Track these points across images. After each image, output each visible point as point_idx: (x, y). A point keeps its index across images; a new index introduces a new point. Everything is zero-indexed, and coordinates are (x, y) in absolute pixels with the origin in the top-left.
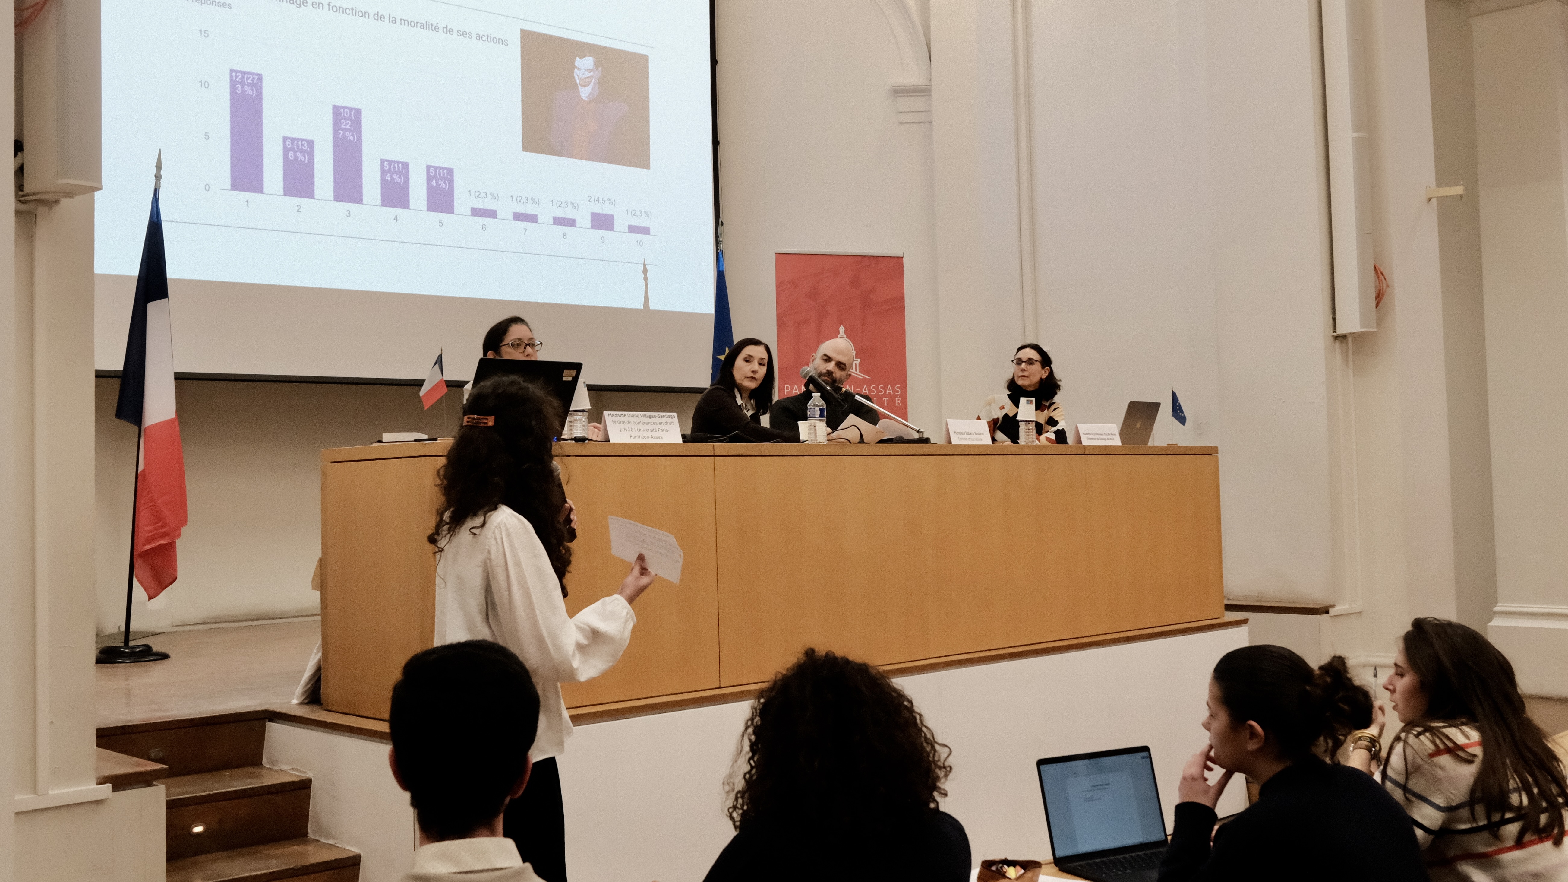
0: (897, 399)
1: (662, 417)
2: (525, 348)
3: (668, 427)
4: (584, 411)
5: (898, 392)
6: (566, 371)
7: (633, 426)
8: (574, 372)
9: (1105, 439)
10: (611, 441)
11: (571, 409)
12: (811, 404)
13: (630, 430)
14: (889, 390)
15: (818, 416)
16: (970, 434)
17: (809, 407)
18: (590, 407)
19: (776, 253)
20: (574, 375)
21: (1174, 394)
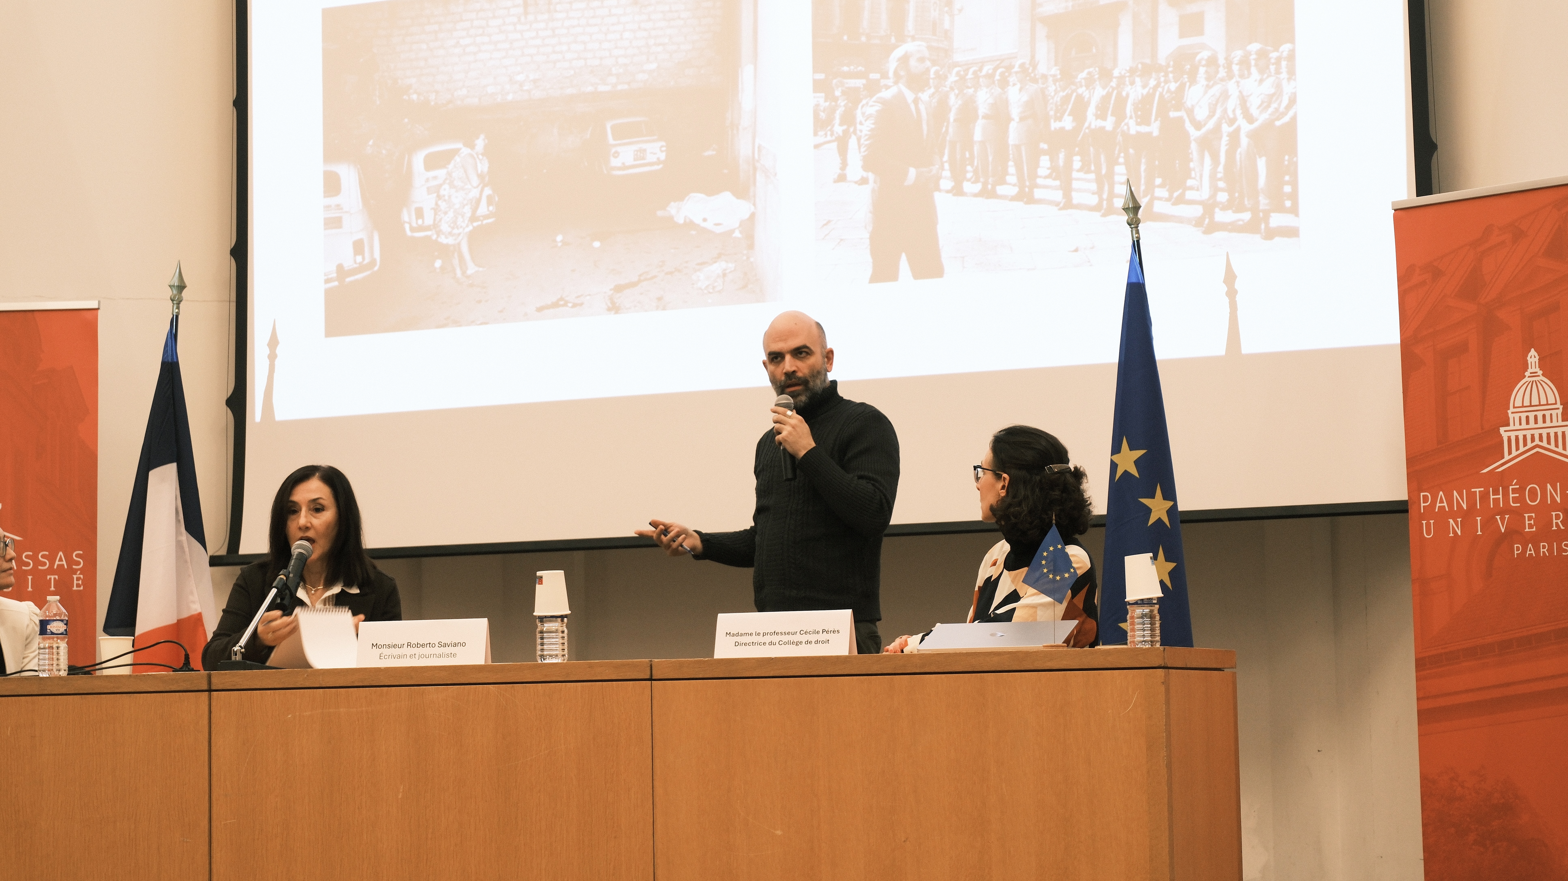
9: (797, 643)
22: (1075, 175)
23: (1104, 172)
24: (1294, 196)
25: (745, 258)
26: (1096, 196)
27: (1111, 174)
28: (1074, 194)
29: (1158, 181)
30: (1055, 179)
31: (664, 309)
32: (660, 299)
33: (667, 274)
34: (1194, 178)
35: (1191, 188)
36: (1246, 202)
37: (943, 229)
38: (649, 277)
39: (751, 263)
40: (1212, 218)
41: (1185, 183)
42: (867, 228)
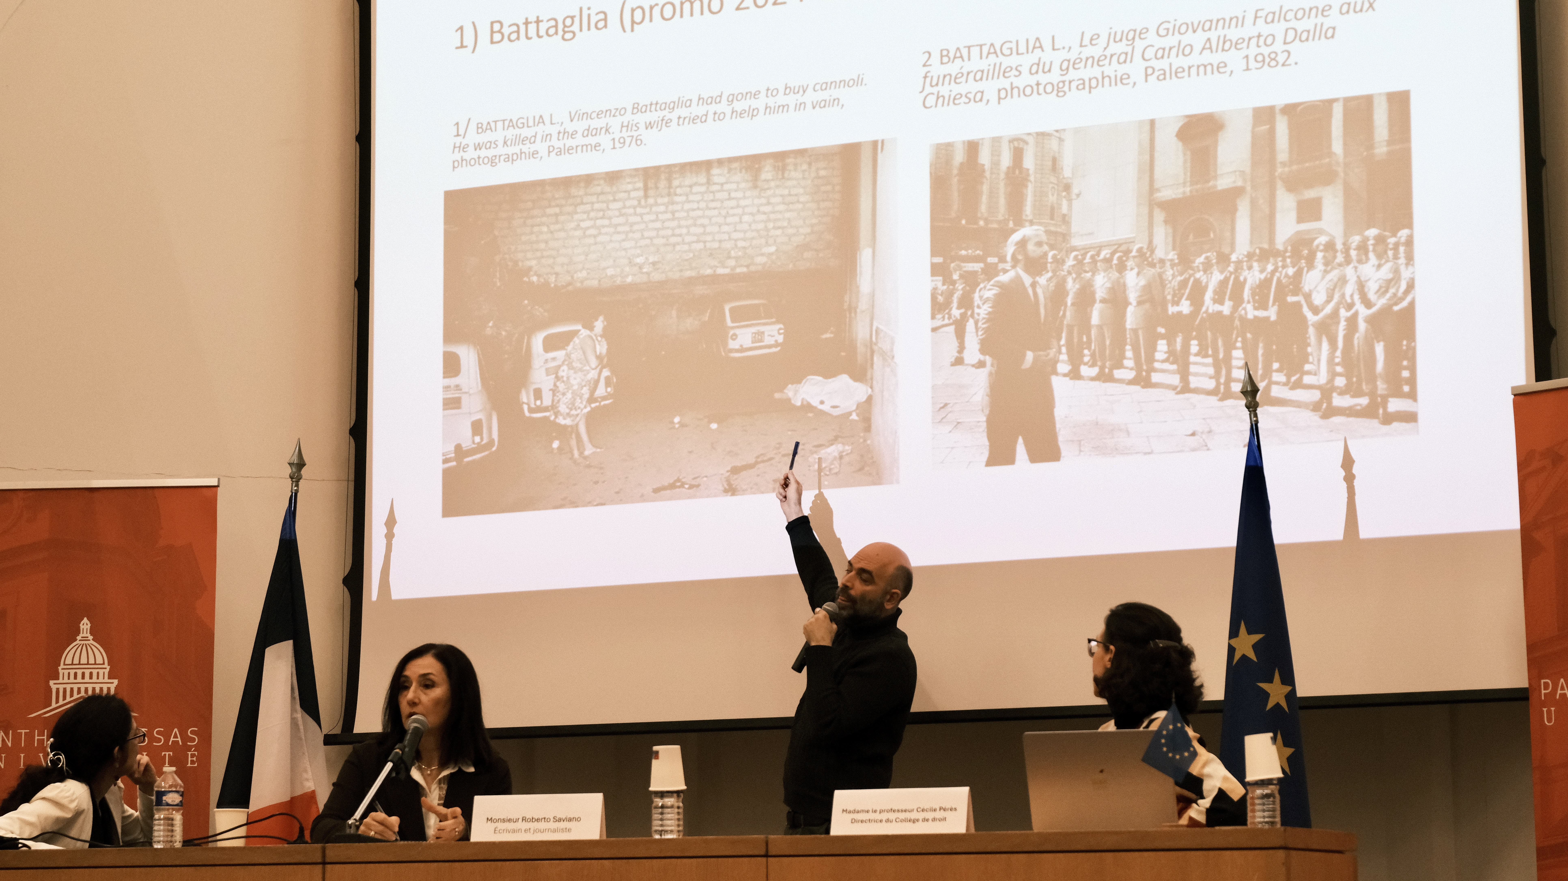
22: (1192, 359)
23: (1221, 356)
24: (1412, 381)
25: (861, 440)
26: (1213, 381)
27: (1228, 358)
28: (1191, 378)
29: (1276, 366)
30: (1172, 363)
33: (784, 456)
34: (1312, 363)
36: (1364, 387)
38: (765, 458)
39: (868, 445)
40: (1330, 403)
41: (1303, 368)
42: (984, 411)
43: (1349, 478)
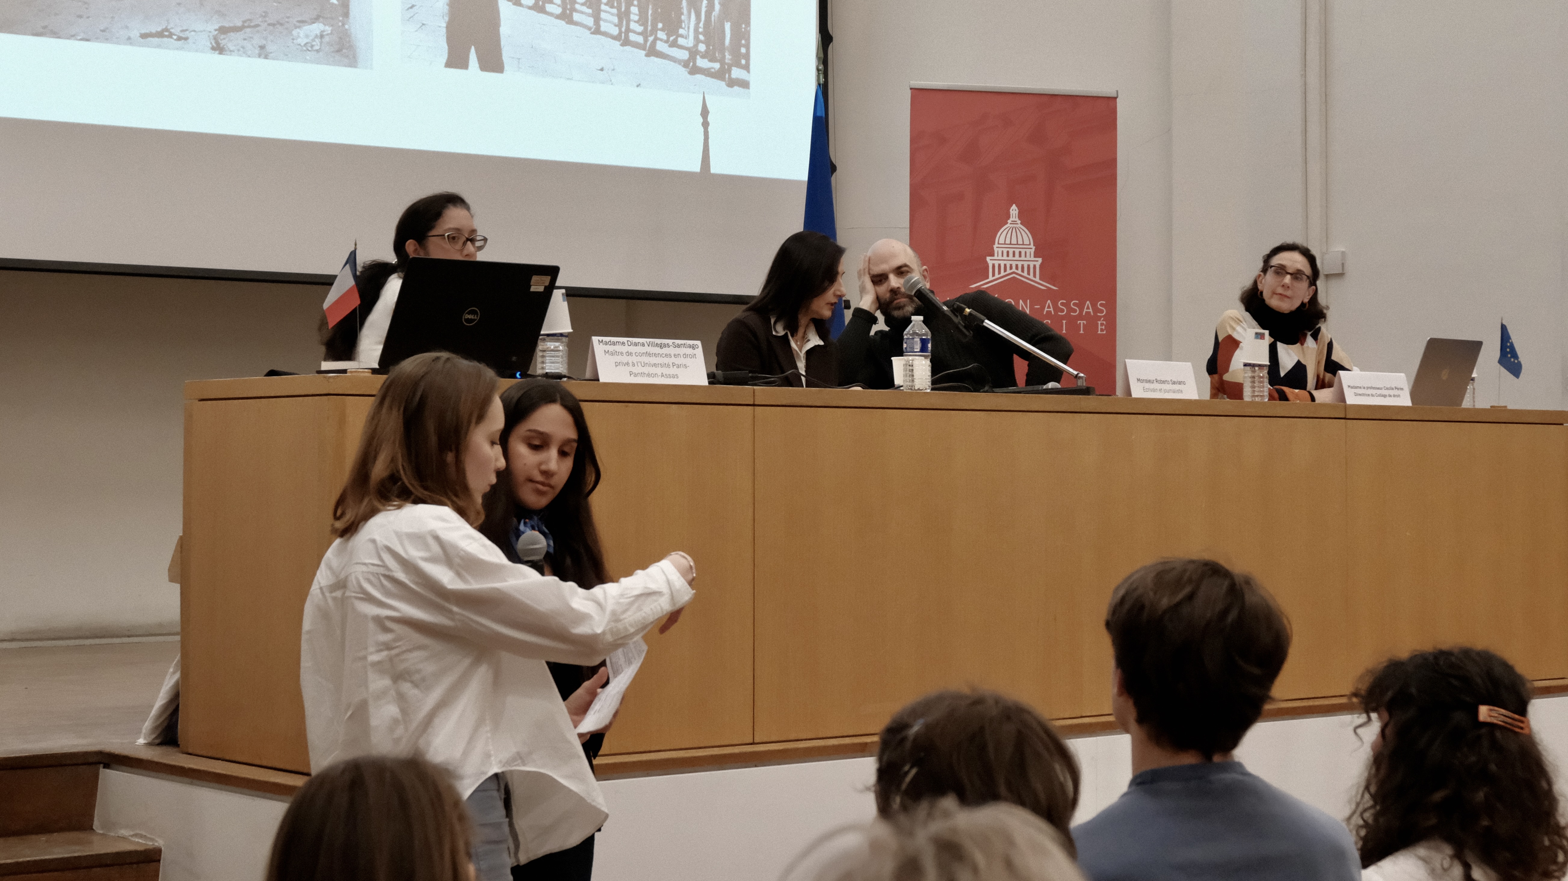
0: (1099, 322)
1: (679, 346)
2: (464, 244)
3: (687, 361)
4: (561, 335)
5: (1102, 312)
6: (535, 279)
7: (634, 359)
8: (547, 280)
9: (1385, 396)
10: (602, 379)
11: (542, 332)
12: (909, 331)
13: (631, 364)
14: (1088, 308)
15: (918, 350)
16: (1164, 382)
17: (905, 337)
18: (571, 330)
19: (911, 89)
20: (547, 284)
21: (1504, 328)
22: (603, 7)
23: (623, 9)
24: (747, 56)
25: (340, 24)
26: (617, 28)
27: (628, 13)
28: (602, 23)
29: (660, 25)
30: (588, 7)
31: (266, 57)
32: (262, 47)
33: (269, 25)
34: (684, 29)
35: (682, 36)
36: (717, 55)
37: (504, 30)
38: (252, 24)
39: (346, 30)
40: (695, 63)
41: (678, 31)
42: (445, 18)
43: (706, 124)
